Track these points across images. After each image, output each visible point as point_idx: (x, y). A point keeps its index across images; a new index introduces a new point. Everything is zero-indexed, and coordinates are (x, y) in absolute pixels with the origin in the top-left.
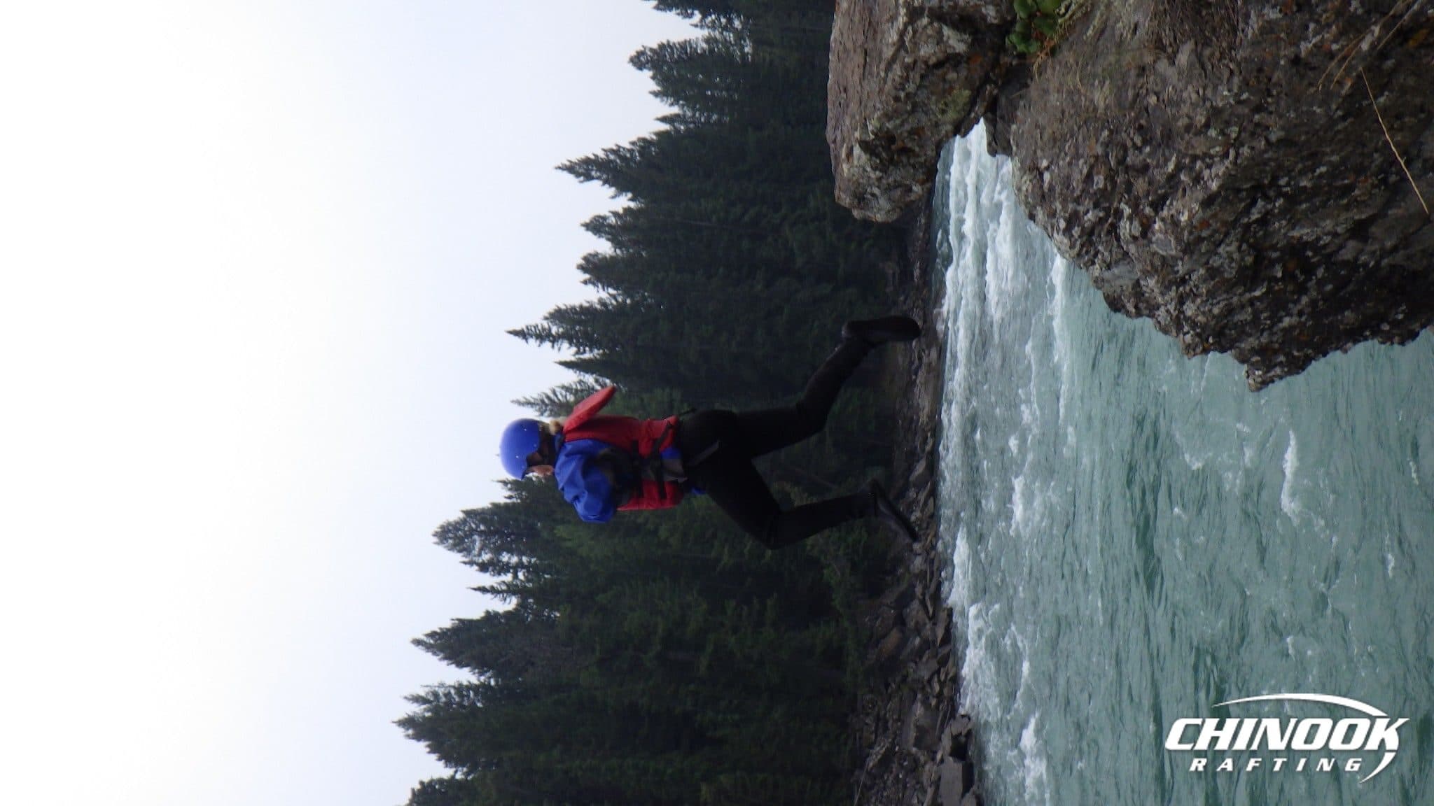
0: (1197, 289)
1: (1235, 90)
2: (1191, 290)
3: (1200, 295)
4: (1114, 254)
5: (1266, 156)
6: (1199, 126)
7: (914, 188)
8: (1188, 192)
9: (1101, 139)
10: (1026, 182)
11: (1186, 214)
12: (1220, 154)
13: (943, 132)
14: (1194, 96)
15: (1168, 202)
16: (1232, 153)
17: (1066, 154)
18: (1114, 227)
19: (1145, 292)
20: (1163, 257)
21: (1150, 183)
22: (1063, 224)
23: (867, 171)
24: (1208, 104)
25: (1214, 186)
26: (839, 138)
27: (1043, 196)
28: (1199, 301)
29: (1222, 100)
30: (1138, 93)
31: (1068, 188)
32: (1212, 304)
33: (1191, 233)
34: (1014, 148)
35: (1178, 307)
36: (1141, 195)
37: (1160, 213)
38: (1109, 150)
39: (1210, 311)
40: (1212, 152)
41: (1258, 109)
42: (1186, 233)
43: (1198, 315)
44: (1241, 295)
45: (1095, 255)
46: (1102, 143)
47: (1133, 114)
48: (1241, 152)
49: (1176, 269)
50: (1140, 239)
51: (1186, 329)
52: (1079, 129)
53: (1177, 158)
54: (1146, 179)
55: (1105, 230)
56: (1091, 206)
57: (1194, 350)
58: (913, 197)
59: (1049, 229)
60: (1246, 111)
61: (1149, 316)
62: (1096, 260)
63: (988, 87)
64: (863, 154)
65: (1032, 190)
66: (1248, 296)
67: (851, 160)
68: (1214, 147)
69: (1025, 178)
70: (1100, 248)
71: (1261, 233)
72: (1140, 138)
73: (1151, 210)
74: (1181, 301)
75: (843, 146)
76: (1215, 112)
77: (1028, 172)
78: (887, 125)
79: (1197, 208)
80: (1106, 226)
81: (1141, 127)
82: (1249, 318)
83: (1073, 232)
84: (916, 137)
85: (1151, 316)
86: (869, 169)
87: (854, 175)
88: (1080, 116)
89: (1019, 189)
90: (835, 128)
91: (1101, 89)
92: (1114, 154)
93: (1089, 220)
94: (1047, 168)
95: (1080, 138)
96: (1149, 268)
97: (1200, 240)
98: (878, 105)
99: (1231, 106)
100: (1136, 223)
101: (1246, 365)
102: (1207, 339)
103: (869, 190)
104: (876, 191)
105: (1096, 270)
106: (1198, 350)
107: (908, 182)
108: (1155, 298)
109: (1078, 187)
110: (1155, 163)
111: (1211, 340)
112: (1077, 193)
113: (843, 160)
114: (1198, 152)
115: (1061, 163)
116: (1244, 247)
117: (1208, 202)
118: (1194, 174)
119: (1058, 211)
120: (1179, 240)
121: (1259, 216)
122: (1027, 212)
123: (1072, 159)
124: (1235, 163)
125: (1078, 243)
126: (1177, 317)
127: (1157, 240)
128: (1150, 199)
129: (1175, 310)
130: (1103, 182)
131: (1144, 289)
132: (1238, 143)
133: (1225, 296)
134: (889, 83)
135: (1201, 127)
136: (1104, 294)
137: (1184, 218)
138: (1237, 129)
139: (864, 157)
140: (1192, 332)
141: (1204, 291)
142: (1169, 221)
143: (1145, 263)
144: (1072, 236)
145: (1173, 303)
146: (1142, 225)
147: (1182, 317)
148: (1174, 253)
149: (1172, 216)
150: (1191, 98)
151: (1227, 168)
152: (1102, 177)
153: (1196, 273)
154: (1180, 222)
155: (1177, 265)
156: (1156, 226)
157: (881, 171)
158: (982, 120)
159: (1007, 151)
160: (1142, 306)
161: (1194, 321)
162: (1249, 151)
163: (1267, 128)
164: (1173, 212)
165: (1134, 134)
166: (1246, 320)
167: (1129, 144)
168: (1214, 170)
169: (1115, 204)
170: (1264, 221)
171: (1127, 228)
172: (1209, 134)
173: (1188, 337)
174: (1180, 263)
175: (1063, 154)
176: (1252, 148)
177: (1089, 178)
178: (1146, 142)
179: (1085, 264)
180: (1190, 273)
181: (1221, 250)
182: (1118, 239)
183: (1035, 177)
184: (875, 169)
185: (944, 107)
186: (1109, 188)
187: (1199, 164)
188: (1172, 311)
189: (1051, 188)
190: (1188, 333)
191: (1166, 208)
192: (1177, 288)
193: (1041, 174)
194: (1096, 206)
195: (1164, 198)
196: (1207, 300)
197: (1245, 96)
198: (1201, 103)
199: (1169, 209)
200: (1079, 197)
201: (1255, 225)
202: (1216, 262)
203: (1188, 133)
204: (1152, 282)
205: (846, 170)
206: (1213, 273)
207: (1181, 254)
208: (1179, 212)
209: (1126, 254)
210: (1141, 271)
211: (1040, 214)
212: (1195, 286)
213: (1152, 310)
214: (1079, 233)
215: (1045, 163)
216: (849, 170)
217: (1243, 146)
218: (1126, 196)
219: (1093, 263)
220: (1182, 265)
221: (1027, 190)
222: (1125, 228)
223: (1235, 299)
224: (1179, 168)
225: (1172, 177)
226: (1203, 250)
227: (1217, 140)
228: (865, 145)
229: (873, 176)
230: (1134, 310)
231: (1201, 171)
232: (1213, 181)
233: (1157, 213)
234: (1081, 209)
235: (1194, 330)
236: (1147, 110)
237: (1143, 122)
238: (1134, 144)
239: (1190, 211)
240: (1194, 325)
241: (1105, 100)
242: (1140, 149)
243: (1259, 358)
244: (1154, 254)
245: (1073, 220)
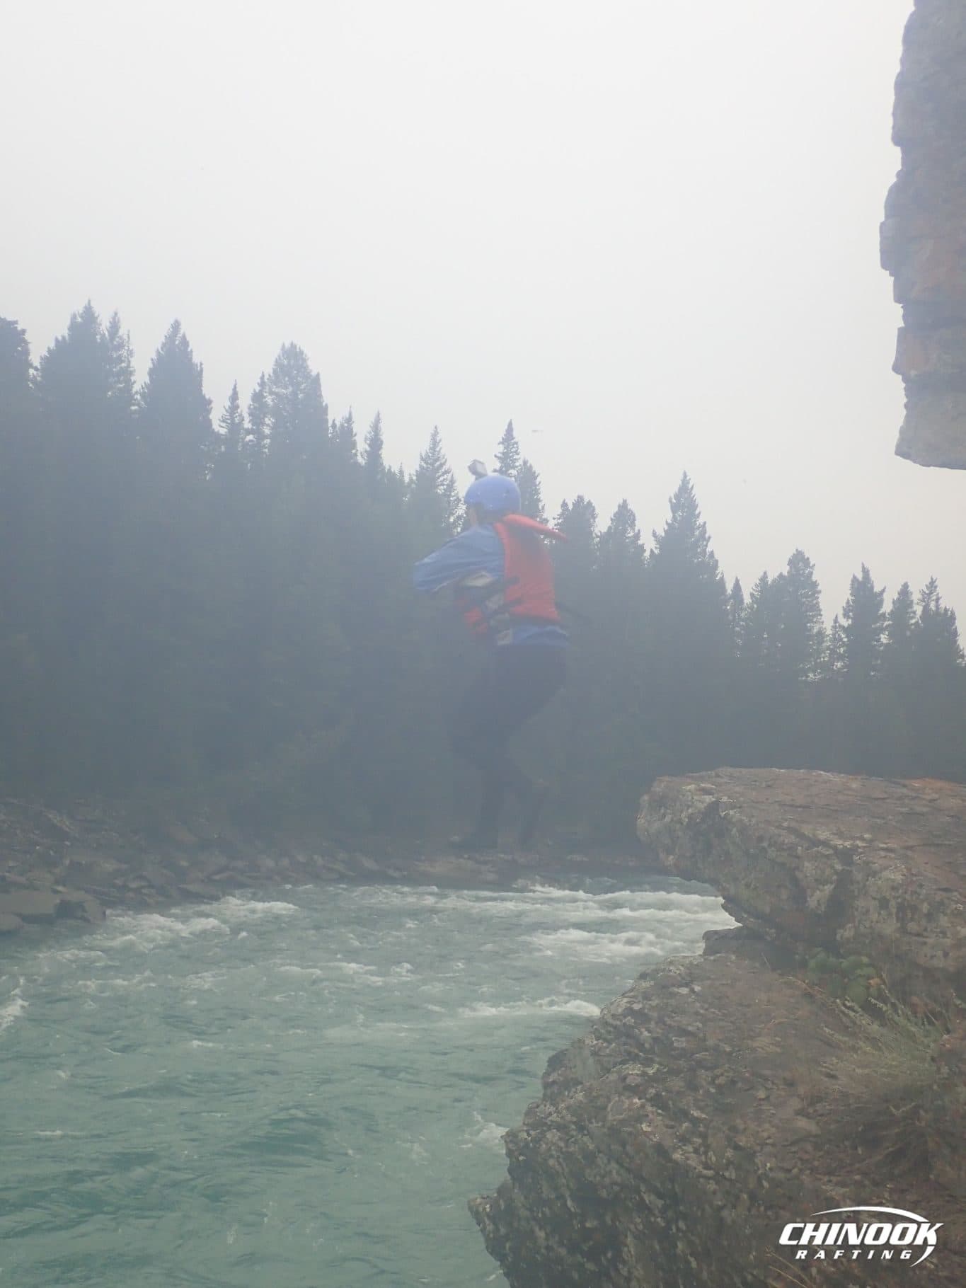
0: (572, 1142)
1: (771, 1175)
2: (572, 1136)
3: (567, 1146)
4: (606, 1059)
5: (707, 1207)
6: (736, 1139)
7: (671, 857)
8: (670, 1131)
9: (720, 1044)
10: (677, 969)
11: (649, 1129)
12: (709, 1161)
13: (728, 886)
14: (765, 1134)
15: (660, 1111)
16: (710, 1173)
17: (706, 1010)
18: (633, 1058)
19: (569, 1092)
20: (606, 1107)
21: (678, 1093)
22: (636, 1007)
23: (688, 809)
24: (758, 1148)
25: (677, 1156)
26: (719, 780)
27: (664, 987)
28: (562, 1144)
29: (761, 1161)
30: (766, 1080)
31: (672, 1012)
32: (558, 1157)
33: (630, 1134)
34: (712, 958)
35: (554, 1124)
36: (667, 1085)
37: (649, 1104)
38: (712, 1051)
39: (552, 1156)
40: (710, 1153)
41: (753, 1197)
42: (630, 1129)
43: (547, 1144)
44: (568, 1186)
45: (605, 1040)
46: (719, 1046)
47: (747, 1075)
48: (711, 1181)
49: (594, 1121)
50: (623, 1084)
51: (532, 1132)
52: (731, 1022)
53: (705, 1118)
54: (682, 1090)
55: (632, 1050)
56: (655, 1035)
57: (511, 1141)
58: (662, 856)
59: (632, 994)
60: (751, 1186)
61: (545, 1095)
62: (600, 1041)
63: (773, 931)
64: (706, 805)
65: (669, 976)
66: (567, 1194)
67: (698, 793)
68: (715, 1155)
69: (682, 969)
70: (614, 1045)
71: (630, 1205)
72: (723, 1082)
73: (652, 1095)
74: (561, 1127)
75: (713, 785)
76: (751, 1156)
77: (688, 971)
78: (735, 829)
79: (655, 1140)
80: (636, 1051)
81: (733, 1082)
82: (544, 1195)
83: (629, 1018)
84: (722, 859)
85: (545, 1098)
86: (690, 811)
87: (684, 795)
88: (745, 1022)
89: (671, 963)
90: (731, 777)
91: (772, 1044)
92: (708, 1057)
93: (641, 1033)
94: (692, 991)
95: (721, 1024)
96: (594, 1094)
97: (624, 1144)
98: (754, 821)
99: (756, 1171)
100: (639, 1080)
101: (495, 1195)
102: (520, 1154)
103: (668, 811)
104: (668, 819)
105: (591, 1041)
106: (511, 1146)
107: (677, 850)
108: (563, 1101)
109: (674, 1021)
110: (700, 1098)
111: (521, 1158)
112: (669, 1022)
113: (699, 786)
114: (710, 1140)
115: (698, 1005)
116: (616, 1188)
117: (660, 1150)
118: (687, 1137)
119: (650, 1002)
120: (622, 1122)
121: (647, 1202)
122: (649, 971)
123: (701, 1015)
124: (700, 1176)
125: (618, 1023)
126: (546, 1123)
127: (622, 1101)
128: (663, 1093)
129: (552, 1121)
130: (680, 1046)
131: (573, 1090)
132: (719, 1178)
133: (567, 1170)
134: (776, 831)
135: (735, 1142)
136: (567, 1050)
137: (645, 1127)
138: (733, 1177)
139: (702, 806)
140: (530, 1138)
141: (573, 1149)
142: (641, 1112)
143: (600, 1090)
144: (625, 1017)
145: (558, 1120)
146: (637, 1086)
147: (545, 1128)
148: (610, 1117)
149: (647, 1116)
150: (763, 1131)
151: (695, 1168)
152: (684, 1045)
153: (591, 1141)
154: (641, 1124)
155: (598, 1123)
156: (636, 1100)
157: (687, 824)
158: (740, 925)
159: (707, 952)
160: (555, 1089)
161: (540, 1140)
162: (712, 1189)
163: (734, 1207)
164: (651, 1116)
165: (728, 1077)
166: (542, 1192)
167: (718, 1072)
168: (692, 1154)
169: (657, 1059)
170: (643, 1207)
171: (633, 1071)
172: (728, 1149)
173: (525, 1135)
174: (600, 1124)
175: (706, 1006)
176: (714, 1193)
177: (683, 1032)
178: (719, 1087)
179: (596, 1029)
180: (589, 1134)
181: (614, 1165)
182: (623, 1063)
183: (683, 979)
184: (690, 817)
185: (752, 886)
186: (673, 1053)
187: (698, 1140)
188: (550, 1118)
189: (673, 995)
190: (529, 1135)
191: (654, 1109)
192: (574, 1123)
193: (686, 985)
194: (655, 1040)
195: (664, 1107)
196: (562, 1153)
197: (765, 1184)
198: (758, 1142)
199: (653, 1113)
200: (664, 1024)
201: (637, 1198)
202: (601, 1160)
203: (729, 1129)
204: (580, 1096)
205: (689, 787)
206: (590, 1157)
207: (608, 1124)
208: (650, 1123)
209: (608, 1072)
210: (591, 1085)
211: (645, 984)
212: (576, 1140)
213: (550, 1098)
214: (628, 1023)
215: (697, 988)
216: (690, 791)
217: (716, 1184)
218: (665, 1070)
219: (598, 1039)
220: (598, 1127)
221: (671, 971)
222: (633, 1069)
223: (564, 1181)
224: (695, 1121)
225: (685, 1114)
226: (612, 1147)
227: (723, 1159)
228: (714, 806)
229: (683, 816)
230: (550, 1080)
231: (691, 1143)
232: (682, 1155)
233: (647, 1100)
234: (652, 1025)
235: (531, 1141)
236: (752, 1088)
237: (740, 1085)
238: (718, 1077)
239: (650, 1133)
240: (537, 1141)
241: (762, 1048)
242: (712, 1082)
243: (503, 1207)
244: (609, 1100)
245: (642, 1017)
